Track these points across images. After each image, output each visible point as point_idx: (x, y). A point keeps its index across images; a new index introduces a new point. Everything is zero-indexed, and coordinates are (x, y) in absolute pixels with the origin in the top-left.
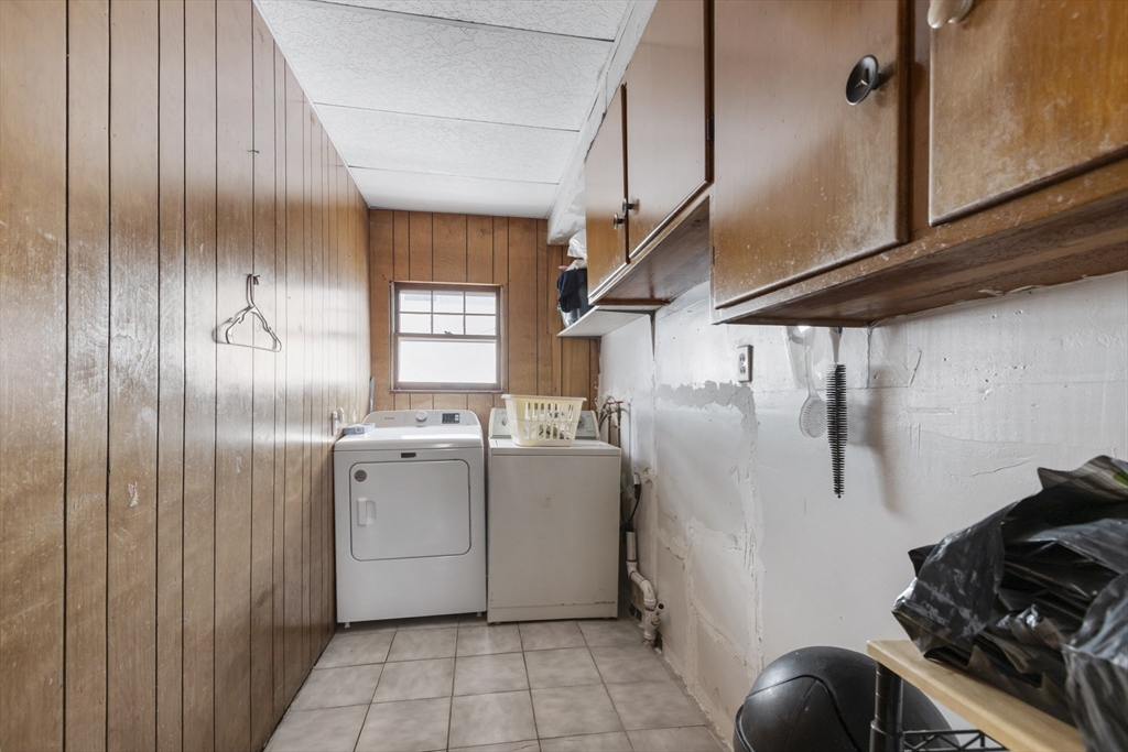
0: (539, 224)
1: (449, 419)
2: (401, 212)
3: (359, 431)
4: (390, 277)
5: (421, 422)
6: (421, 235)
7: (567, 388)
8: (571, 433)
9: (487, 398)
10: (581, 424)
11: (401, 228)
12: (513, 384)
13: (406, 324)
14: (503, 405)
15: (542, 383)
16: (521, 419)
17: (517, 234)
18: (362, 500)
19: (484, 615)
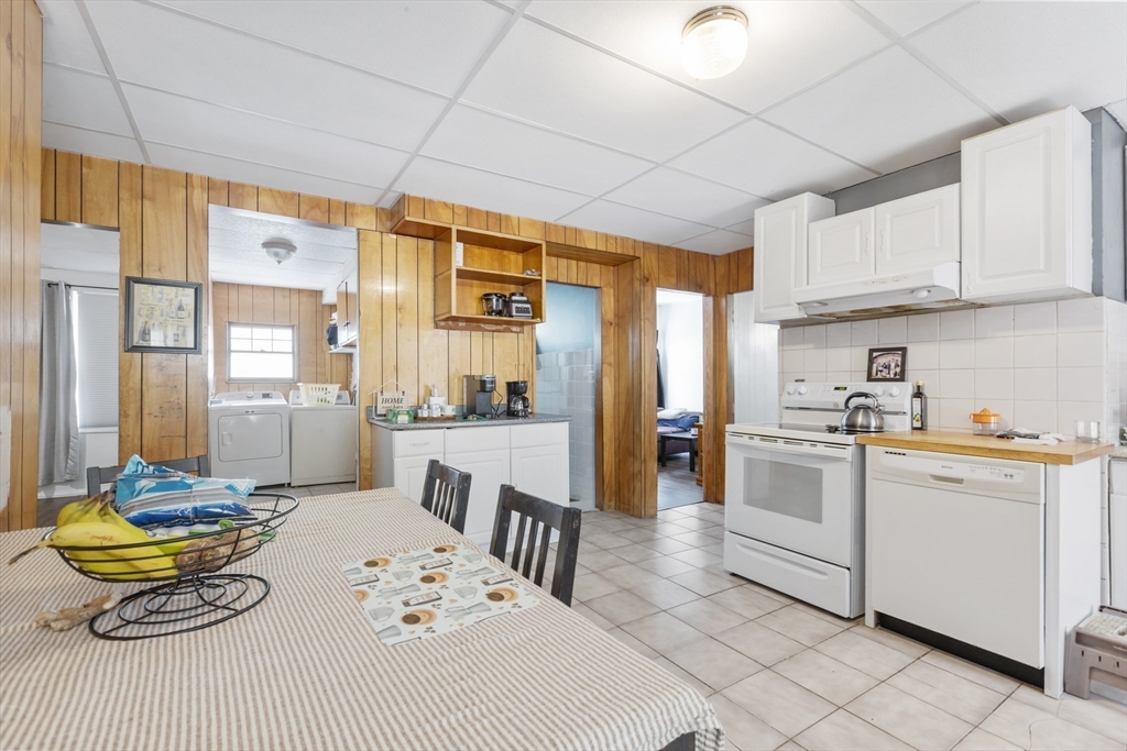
0: (318, 294)
1: (266, 396)
2: (233, 285)
3: (220, 402)
4: (226, 319)
5: (250, 398)
6: (246, 297)
7: (334, 380)
8: (334, 400)
9: (287, 386)
10: (339, 397)
11: (233, 295)
12: (302, 378)
13: (234, 345)
14: (298, 388)
15: (319, 377)
16: (308, 394)
17: (304, 299)
18: (225, 433)
19: (289, 484)
